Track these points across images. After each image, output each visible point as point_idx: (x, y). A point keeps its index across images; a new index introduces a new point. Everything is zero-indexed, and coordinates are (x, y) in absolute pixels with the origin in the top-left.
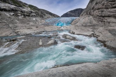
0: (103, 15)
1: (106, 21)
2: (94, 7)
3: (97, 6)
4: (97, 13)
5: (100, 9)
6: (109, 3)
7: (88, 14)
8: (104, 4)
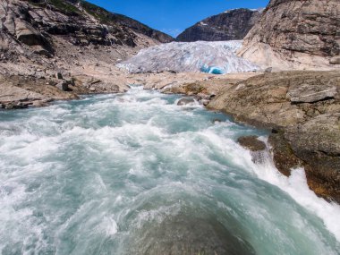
0: (293, 48)
1: (296, 60)
2: (277, 25)
3: (285, 24)
4: (282, 42)
5: (289, 31)
6: (307, 21)
7: (265, 40)
8: (296, 22)
